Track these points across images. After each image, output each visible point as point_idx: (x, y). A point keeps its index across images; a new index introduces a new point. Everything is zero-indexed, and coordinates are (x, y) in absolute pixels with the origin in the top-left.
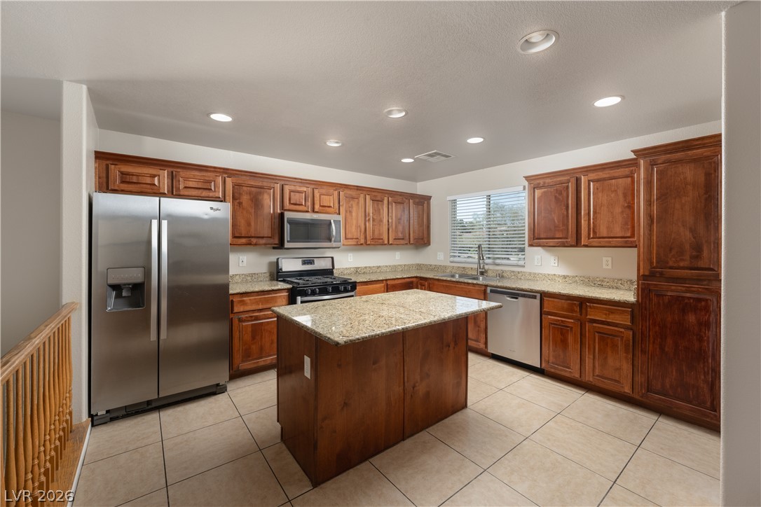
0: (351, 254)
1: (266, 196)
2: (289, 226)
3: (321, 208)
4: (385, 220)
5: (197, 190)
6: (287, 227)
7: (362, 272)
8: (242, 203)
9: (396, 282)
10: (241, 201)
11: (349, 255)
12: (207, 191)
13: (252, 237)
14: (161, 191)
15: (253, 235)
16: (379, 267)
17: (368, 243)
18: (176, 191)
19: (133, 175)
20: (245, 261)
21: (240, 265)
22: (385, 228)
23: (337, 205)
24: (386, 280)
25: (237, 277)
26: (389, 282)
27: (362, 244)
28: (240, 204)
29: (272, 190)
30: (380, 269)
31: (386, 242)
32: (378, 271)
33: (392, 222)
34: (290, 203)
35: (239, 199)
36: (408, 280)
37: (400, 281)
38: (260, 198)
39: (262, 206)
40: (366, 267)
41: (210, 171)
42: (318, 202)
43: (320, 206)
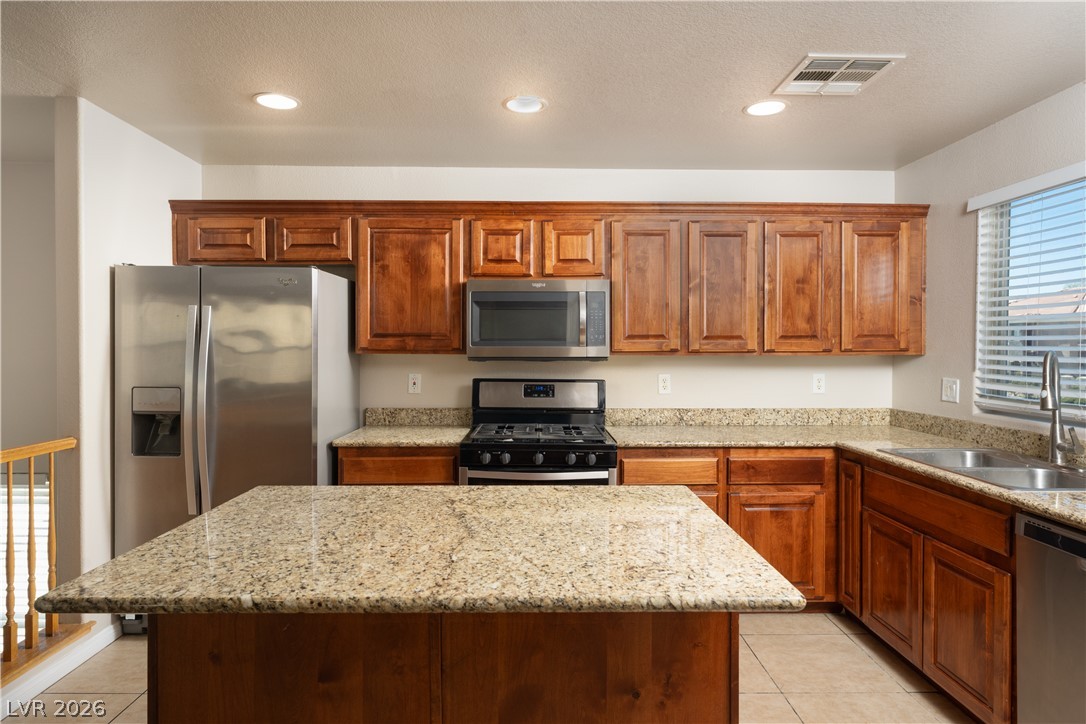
0: (667, 376)
1: (434, 250)
2: (477, 309)
3: (560, 264)
4: (751, 286)
5: (310, 249)
6: (472, 312)
7: (699, 420)
8: (388, 266)
9: (761, 456)
10: (386, 262)
11: (662, 376)
12: (328, 249)
13: (408, 335)
14: (257, 256)
15: (409, 331)
16: (749, 412)
17: (695, 346)
18: (278, 254)
19: (218, 233)
20: (419, 383)
21: (411, 391)
22: (751, 307)
23: (602, 255)
24: (727, 449)
25: (403, 414)
26: (734, 456)
27: (674, 351)
28: (384, 268)
29: (447, 236)
30: (753, 417)
31: (753, 344)
32: (748, 422)
33: (773, 291)
34: (486, 259)
35: (383, 259)
36: (805, 454)
37: (774, 456)
38: (423, 253)
39: (427, 270)
40: (709, 411)
41: (333, 211)
42: (554, 250)
43: (559, 260)
